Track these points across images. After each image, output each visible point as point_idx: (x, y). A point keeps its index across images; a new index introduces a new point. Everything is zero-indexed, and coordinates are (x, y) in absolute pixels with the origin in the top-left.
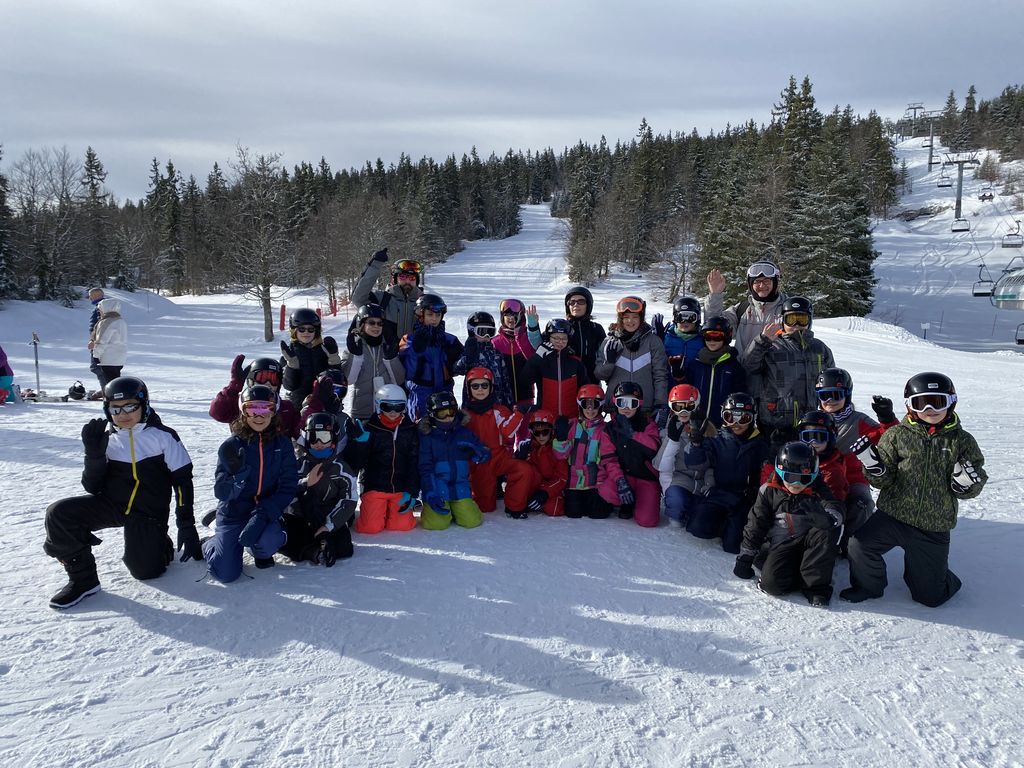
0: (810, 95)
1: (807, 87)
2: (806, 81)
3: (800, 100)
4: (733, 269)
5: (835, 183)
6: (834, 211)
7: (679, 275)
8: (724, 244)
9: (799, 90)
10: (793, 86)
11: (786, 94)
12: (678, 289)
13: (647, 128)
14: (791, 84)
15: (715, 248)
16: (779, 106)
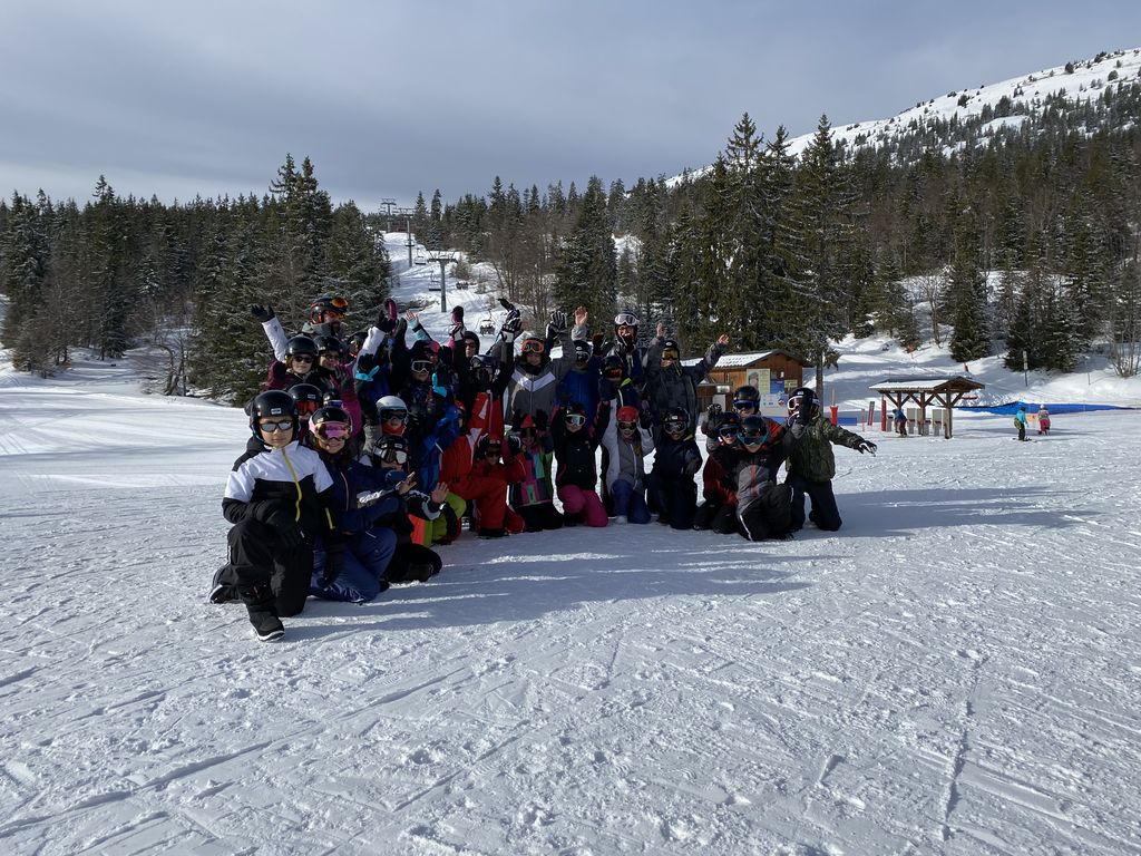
0: (313, 176)
1: (308, 168)
2: (307, 162)
3: (302, 180)
4: (251, 356)
5: (354, 269)
6: (356, 297)
7: (177, 364)
8: (235, 328)
9: (299, 169)
10: (290, 166)
11: (284, 171)
12: (177, 379)
13: (106, 188)
14: (289, 162)
15: (225, 332)
16: (277, 184)
